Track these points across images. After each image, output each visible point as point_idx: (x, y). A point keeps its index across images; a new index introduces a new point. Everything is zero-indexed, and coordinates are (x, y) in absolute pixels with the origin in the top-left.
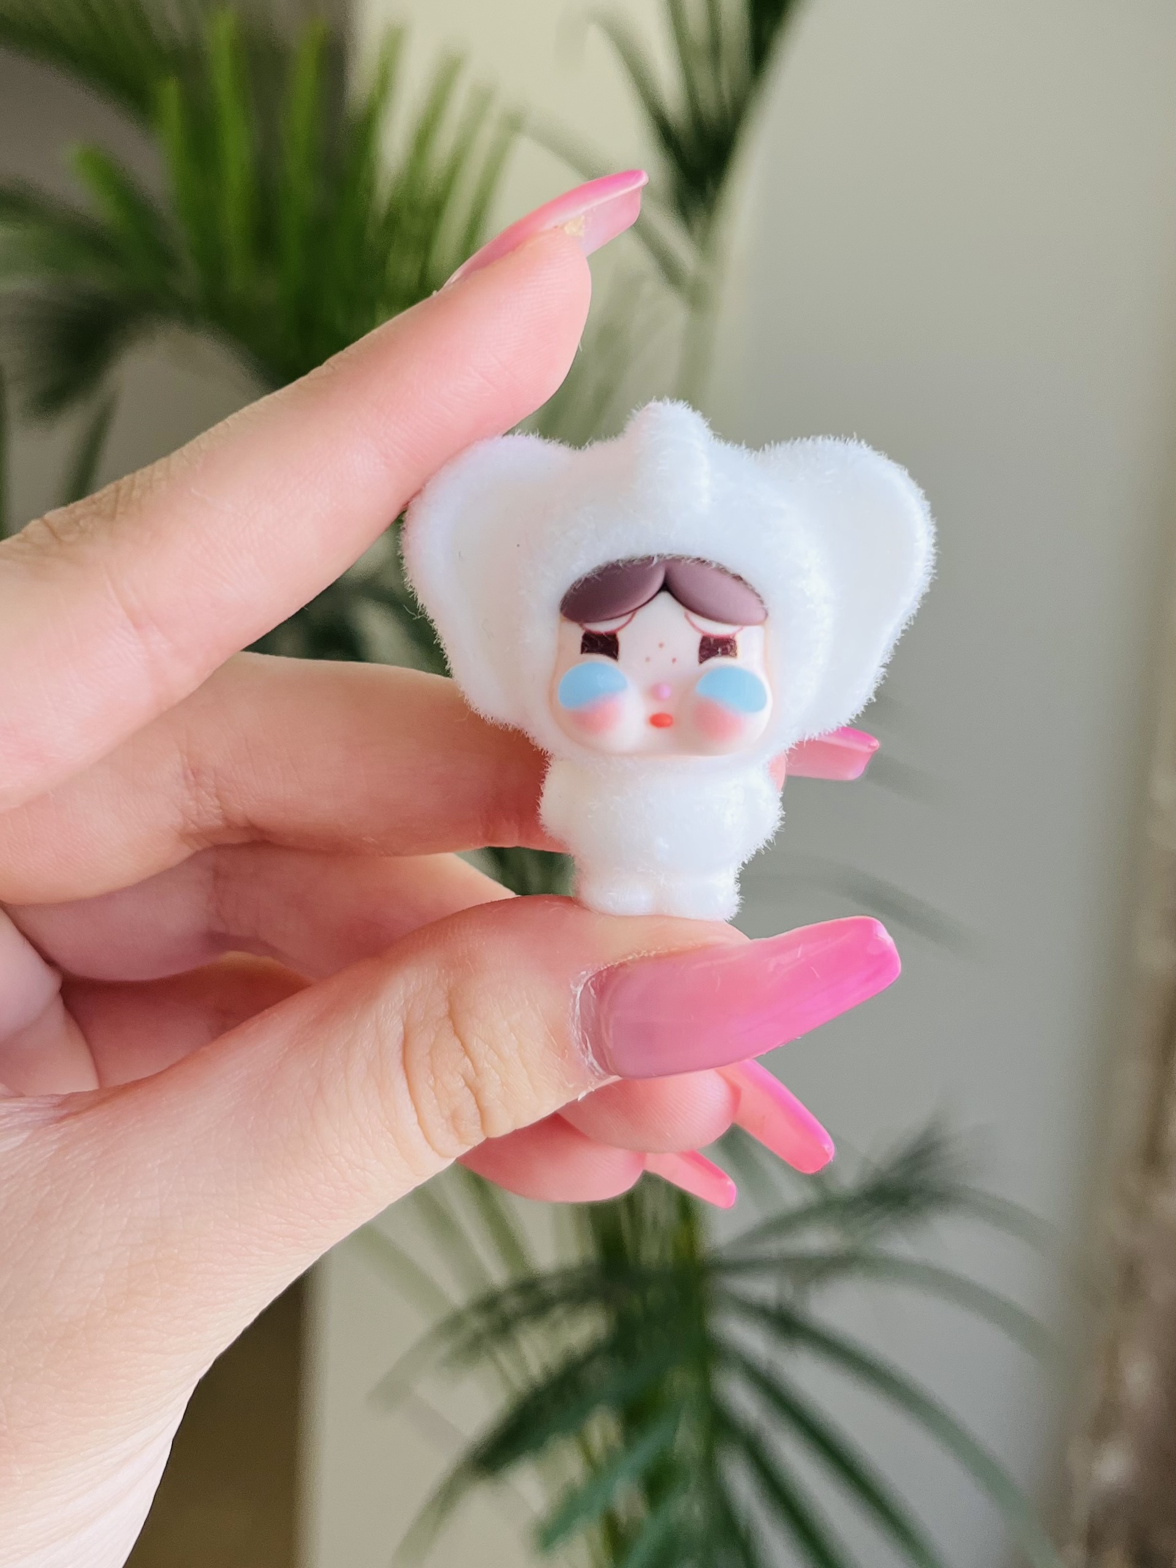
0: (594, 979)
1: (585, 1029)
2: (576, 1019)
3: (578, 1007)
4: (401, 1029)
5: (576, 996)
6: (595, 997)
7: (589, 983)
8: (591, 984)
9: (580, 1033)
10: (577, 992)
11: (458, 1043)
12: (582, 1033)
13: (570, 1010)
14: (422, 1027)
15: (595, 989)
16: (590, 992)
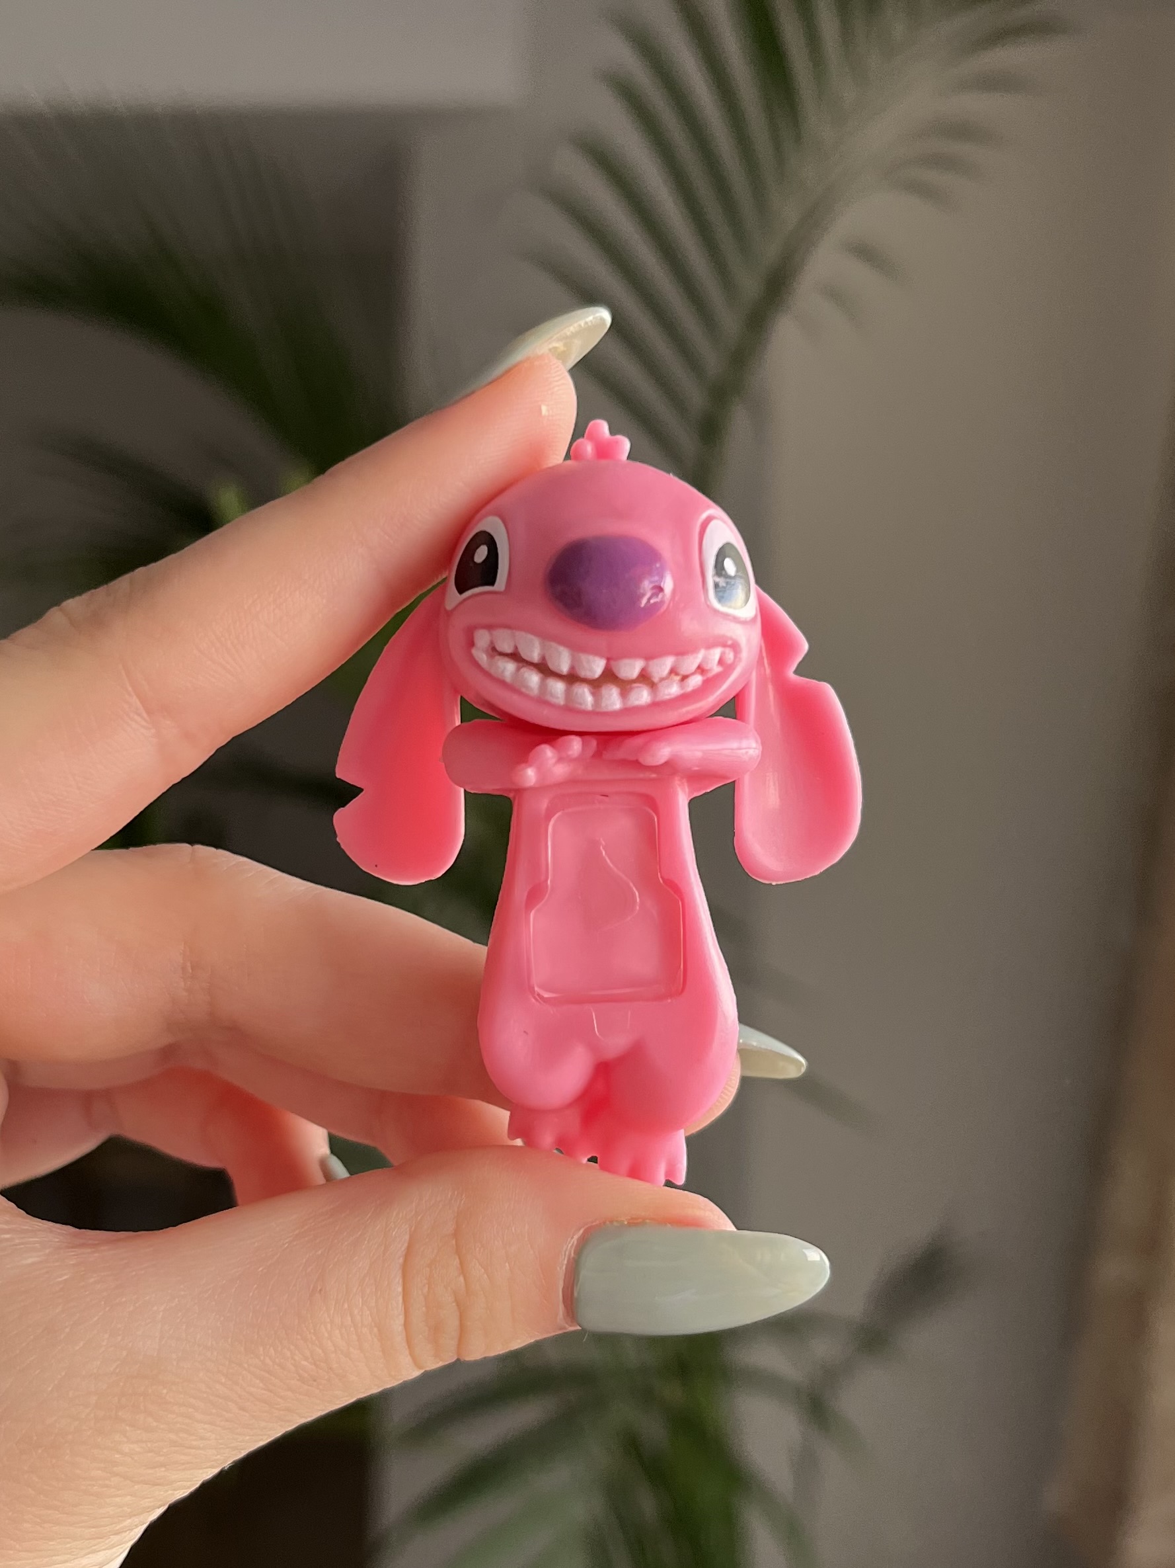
4: (407, 1237)
11: (457, 1262)
14: (427, 1240)
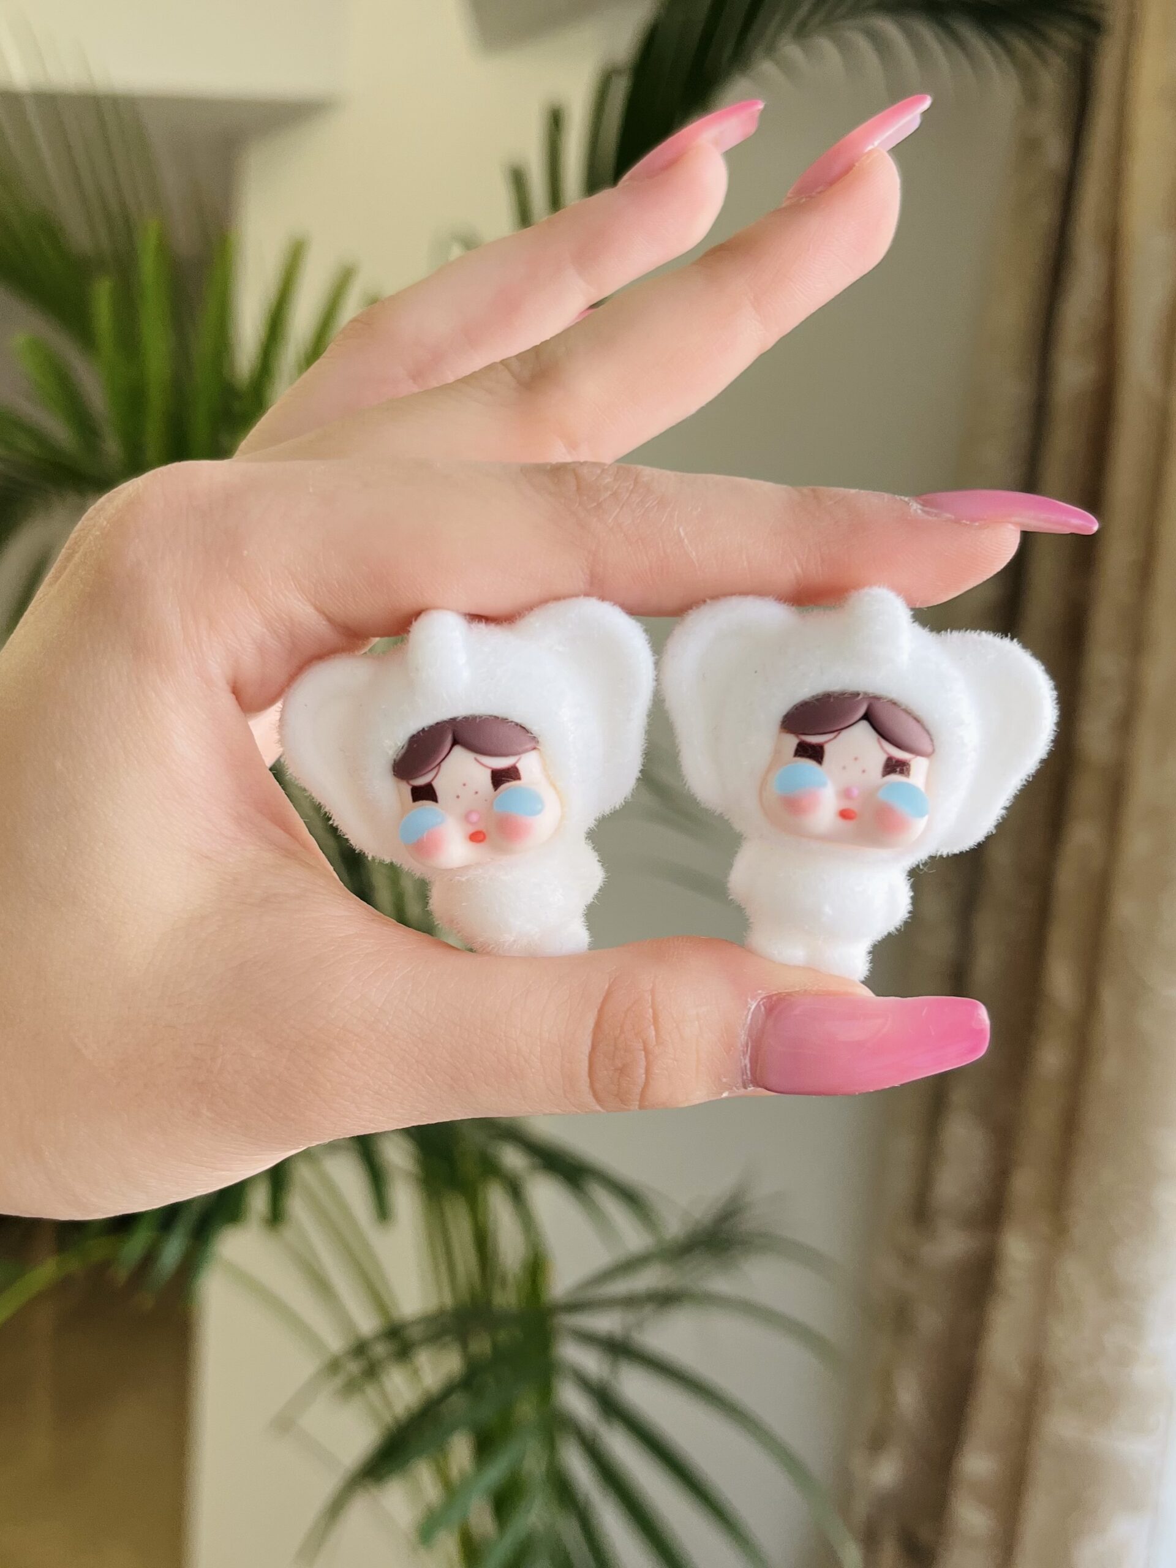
0: (765, 1000)
1: (750, 1036)
2: (746, 1026)
3: (749, 1017)
5: (750, 1009)
6: (764, 1013)
7: (761, 1003)
8: (763, 1004)
9: (746, 1038)
10: (752, 1005)
12: (747, 1039)
13: (744, 1018)
15: (765, 1007)
16: (760, 1009)
